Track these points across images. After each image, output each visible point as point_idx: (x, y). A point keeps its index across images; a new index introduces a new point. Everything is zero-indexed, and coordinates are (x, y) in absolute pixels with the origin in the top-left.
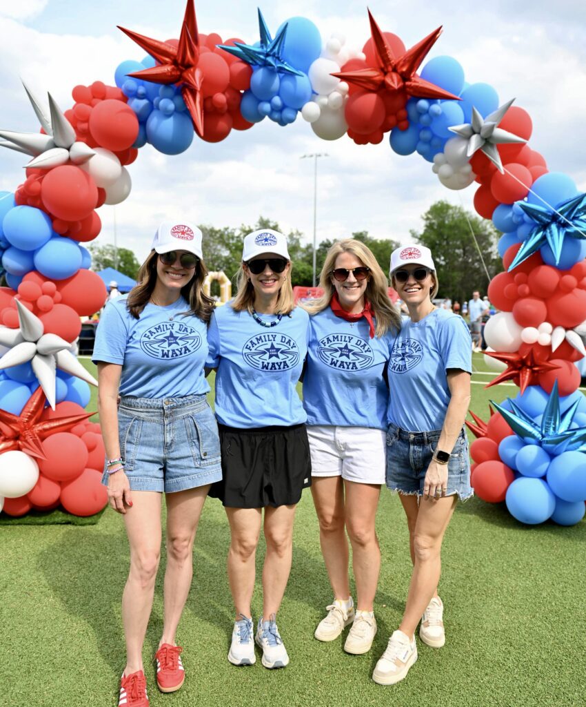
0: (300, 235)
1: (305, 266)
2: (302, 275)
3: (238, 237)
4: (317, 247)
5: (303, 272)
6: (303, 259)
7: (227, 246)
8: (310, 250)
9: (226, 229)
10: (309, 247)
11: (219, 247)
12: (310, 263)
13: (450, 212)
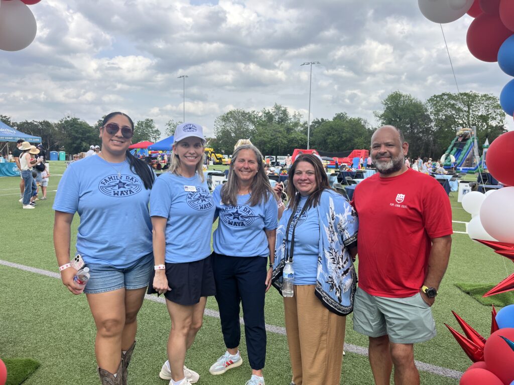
0: (300, 116)
1: (303, 136)
2: (300, 142)
3: (260, 117)
4: (311, 124)
5: (300, 140)
6: (302, 132)
7: (253, 122)
8: (306, 125)
9: (254, 112)
10: (306, 123)
11: (248, 123)
12: (306, 134)
13: (402, 99)
